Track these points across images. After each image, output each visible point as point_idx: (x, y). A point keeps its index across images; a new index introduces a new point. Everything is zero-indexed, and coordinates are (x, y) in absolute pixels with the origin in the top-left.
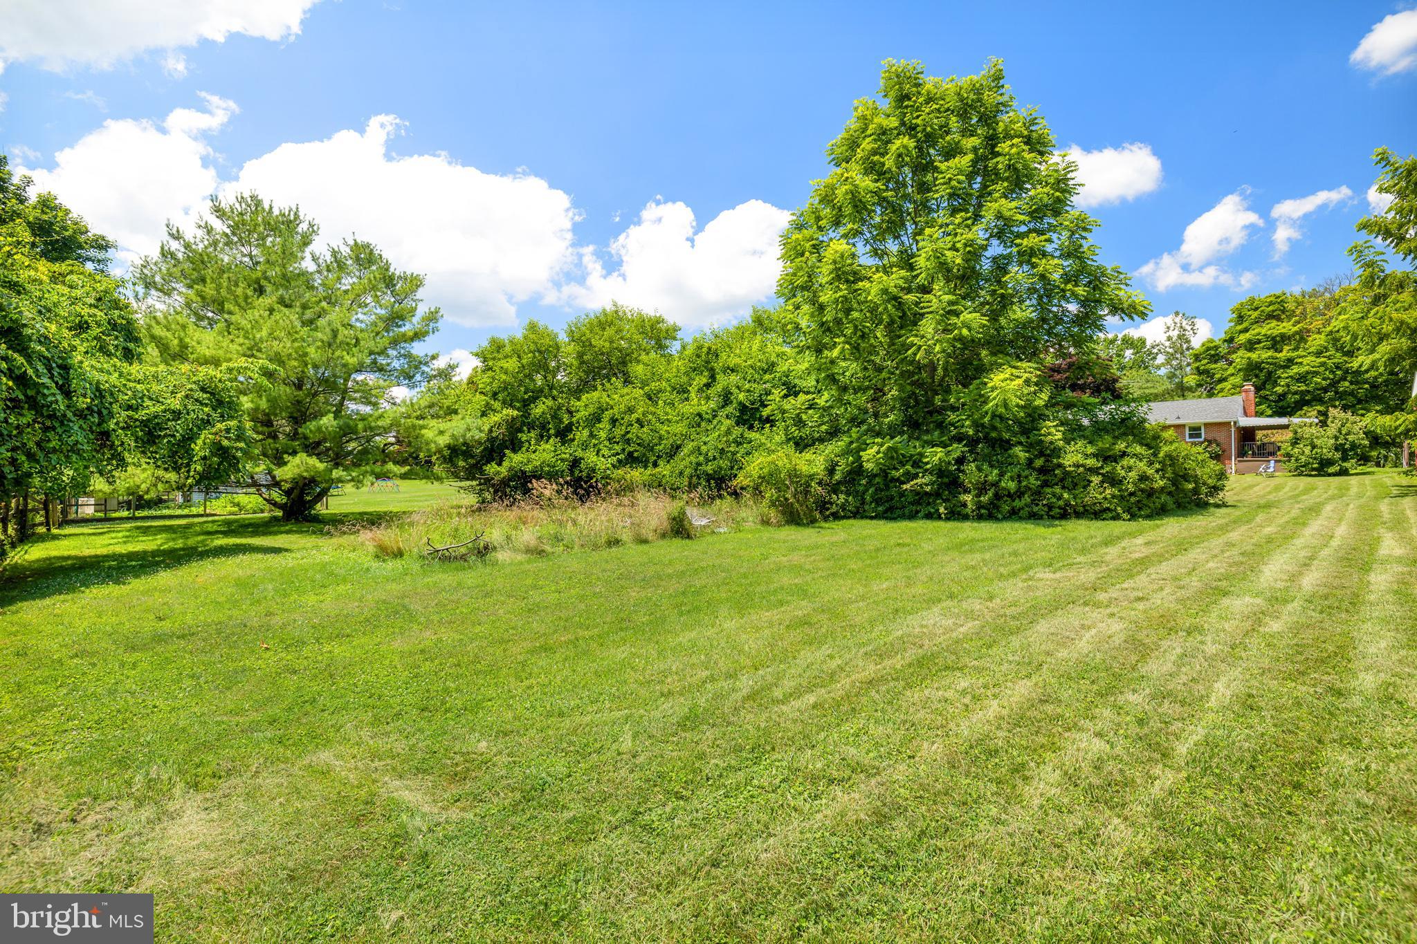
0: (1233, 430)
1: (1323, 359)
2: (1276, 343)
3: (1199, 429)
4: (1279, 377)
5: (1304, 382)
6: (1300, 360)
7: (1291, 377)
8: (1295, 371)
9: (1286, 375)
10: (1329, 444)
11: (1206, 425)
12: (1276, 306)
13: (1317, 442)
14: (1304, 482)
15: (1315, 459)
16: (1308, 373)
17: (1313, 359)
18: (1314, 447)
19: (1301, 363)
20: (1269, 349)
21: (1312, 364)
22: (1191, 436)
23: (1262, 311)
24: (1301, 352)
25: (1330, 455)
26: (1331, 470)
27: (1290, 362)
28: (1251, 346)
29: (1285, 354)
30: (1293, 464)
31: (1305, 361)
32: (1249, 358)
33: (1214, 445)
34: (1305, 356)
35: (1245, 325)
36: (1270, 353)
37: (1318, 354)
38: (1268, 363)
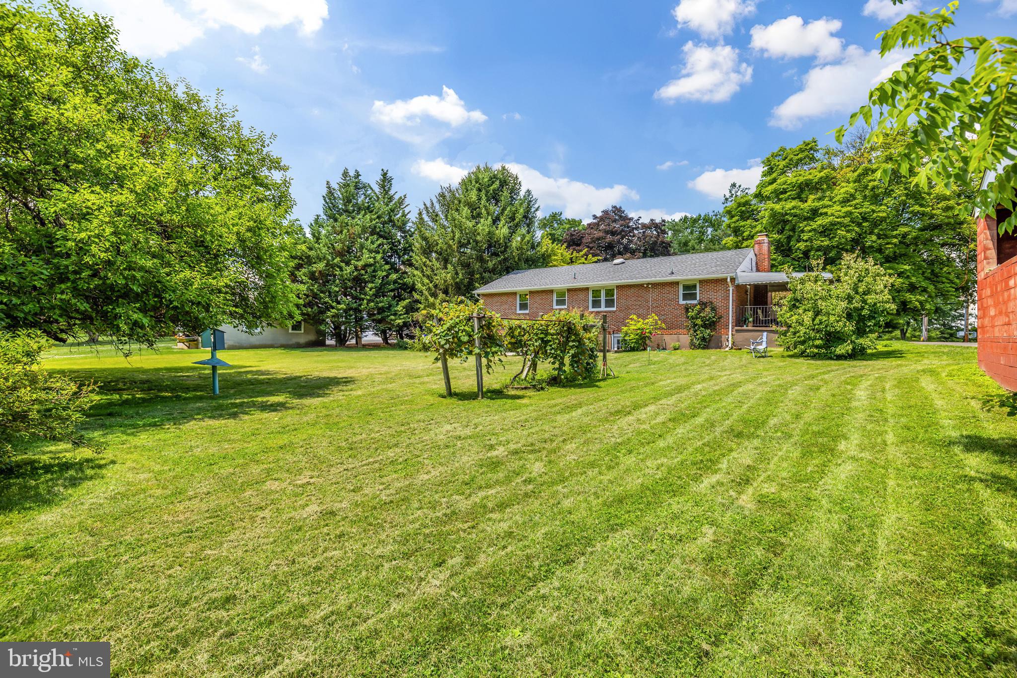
0: (731, 289)
1: (849, 209)
2: (803, 189)
3: (694, 287)
4: (803, 231)
5: (828, 236)
6: (825, 210)
7: (814, 230)
8: (819, 222)
9: (809, 228)
10: (839, 310)
11: (701, 281)
12: (806, 153)
13: (822, 305)
14: (804, 366)
15: (818, 331)
16: (833, 224)
17: (839, 208)
18: (817, 313)
19: (826, 214)
20: (793, 199)
21: (836, 214)
22: (686, 297)
23: (791, 160)
24: (826, 202)
25: (839, 326)
26: (841, 350)
27: (815, 213)
28: (778, 195)
29: (811, 202)
30: (790, 339)
31: (829, 211)
32: (772, 210)
33: (708, 309)
34: (830, 206)
35: (774, 175)
36: (794, 203)
37: (845, 202)
38: (791, 215)
